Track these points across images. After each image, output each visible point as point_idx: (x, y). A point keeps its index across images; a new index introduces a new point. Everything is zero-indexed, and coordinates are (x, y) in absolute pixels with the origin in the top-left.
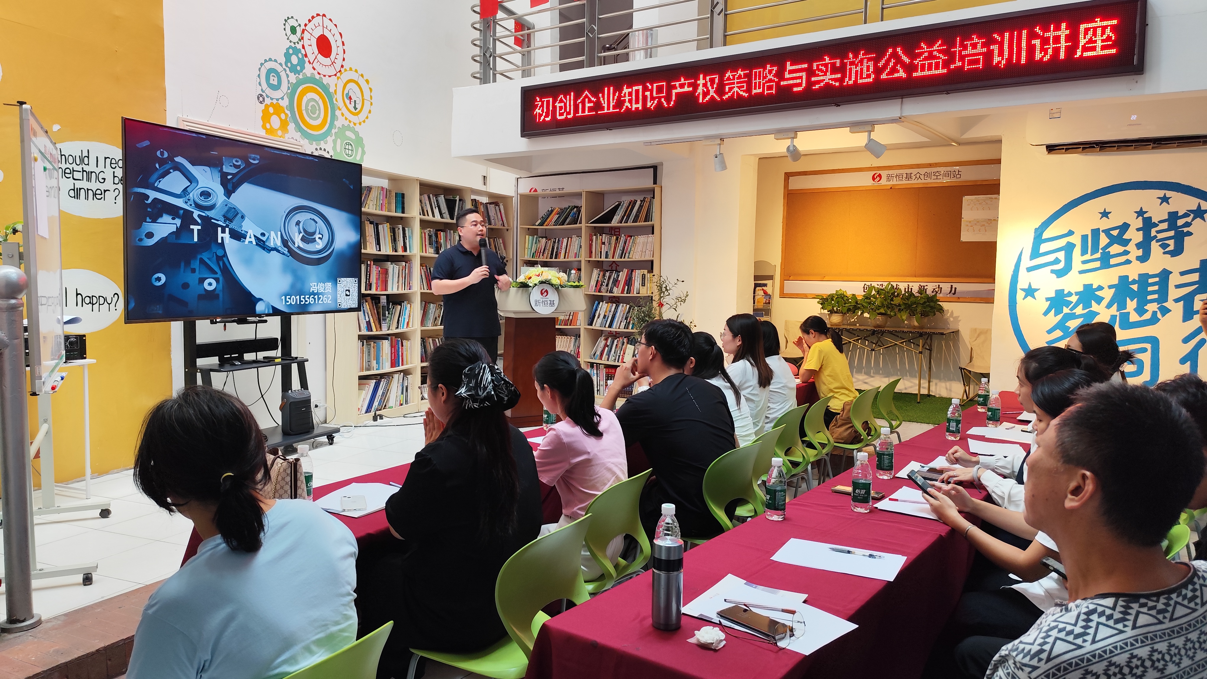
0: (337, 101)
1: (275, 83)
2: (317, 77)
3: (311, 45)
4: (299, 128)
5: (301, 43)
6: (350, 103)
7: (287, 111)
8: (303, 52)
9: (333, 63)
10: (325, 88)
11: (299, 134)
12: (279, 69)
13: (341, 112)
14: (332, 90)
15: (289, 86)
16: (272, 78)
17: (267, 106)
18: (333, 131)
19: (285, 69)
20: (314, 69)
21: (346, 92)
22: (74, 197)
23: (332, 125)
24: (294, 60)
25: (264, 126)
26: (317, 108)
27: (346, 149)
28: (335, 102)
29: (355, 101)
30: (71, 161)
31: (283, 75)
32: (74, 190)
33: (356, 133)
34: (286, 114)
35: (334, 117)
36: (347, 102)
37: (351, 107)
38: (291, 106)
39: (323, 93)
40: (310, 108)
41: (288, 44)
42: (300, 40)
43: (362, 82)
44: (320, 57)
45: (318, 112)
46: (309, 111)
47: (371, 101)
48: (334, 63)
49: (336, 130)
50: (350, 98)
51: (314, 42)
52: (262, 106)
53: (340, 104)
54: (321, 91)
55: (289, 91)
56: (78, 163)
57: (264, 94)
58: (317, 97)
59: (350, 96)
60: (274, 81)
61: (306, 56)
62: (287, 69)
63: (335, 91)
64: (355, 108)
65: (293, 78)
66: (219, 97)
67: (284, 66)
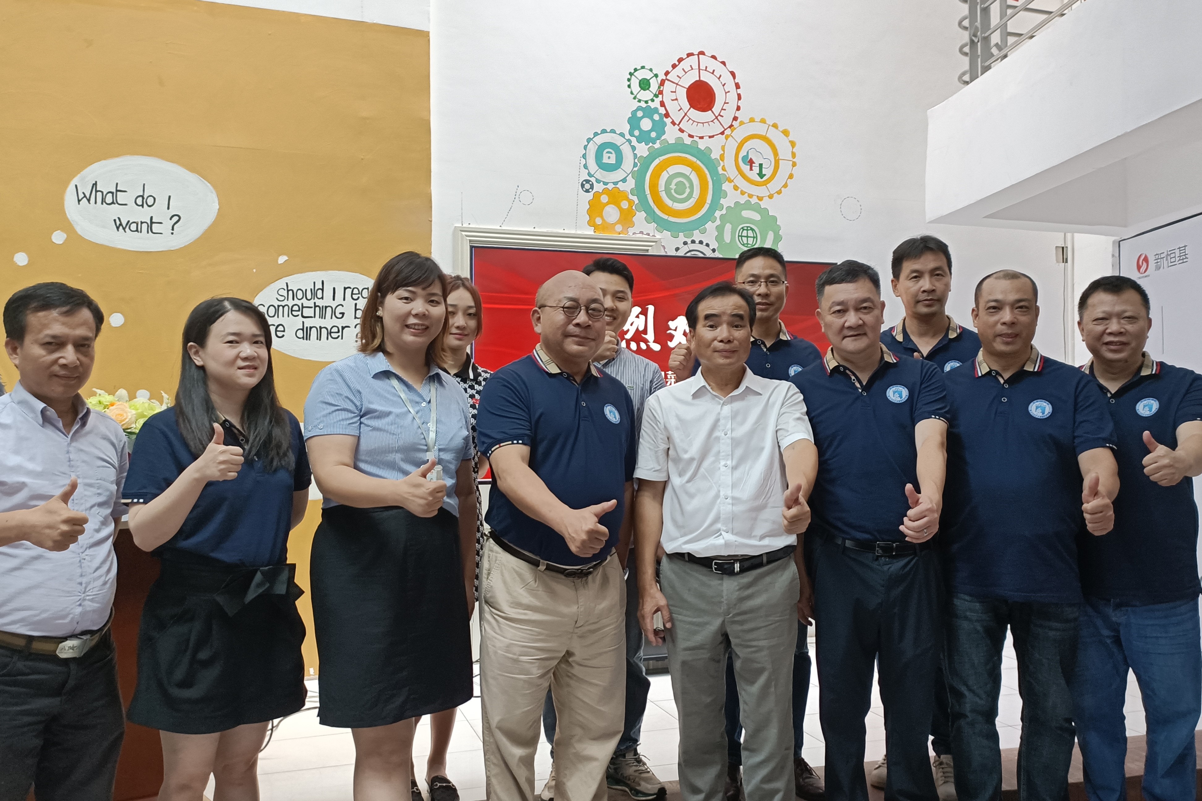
0: (724, 169)
1: (613, 161)
2: (688, 141)
3: (676, 99)
4: (652, 217)
5: (658, 100)
6: (751, 169)
7: (631, 197)
8: (662, 111)
9: (717, 118)
10: (704, 156)
11: (654, 225)
12: (618, 141)
13: (733, 184)
14: (715, 155)
15: (636, 161)
16: (605, 155)
17: (597, 195)
18: (718, 214)
19: (629, 141)
20: (681, 131)
21: (743, 153)
22: (303, 338)
23: (715, 205)
24: (646, 124)
25: (591, 223)
26: (688, 185)
27: (742, 236)
28: (721, 171)
29: (761, 165)
30: (300, 296)
31: (626, 149)
32: (303, 330)
33: (764, 212)
34: (631, 202)
35: (719, 194)
36: (746, 168)
37: (754, 175)
38: (639, 189)
39: (698, 162)
40: (673, 186)
41: (635, 105)
42: (656, 96)
43: (774, 135)
44: (694, 113)
45: (688, 191)
46: (673, 191)
47: (794, 160)
48: (719, 118)
49: (724, 212)
50: (751, 162)
51: (682, 94)
52: (590, 196)
53: (732, 172)
54: (695, 159)
55: (636, 169)
56: (309, 297)
57: (593, 180)
58: (687, 170)
59: (751, 159)
60: (609, 158)
61: (667, 115)
62: (633, 139)
63: (722, 157)
64: (761, 175)
65: (643, 150)
66: (518, 194)
67: (628, 136)
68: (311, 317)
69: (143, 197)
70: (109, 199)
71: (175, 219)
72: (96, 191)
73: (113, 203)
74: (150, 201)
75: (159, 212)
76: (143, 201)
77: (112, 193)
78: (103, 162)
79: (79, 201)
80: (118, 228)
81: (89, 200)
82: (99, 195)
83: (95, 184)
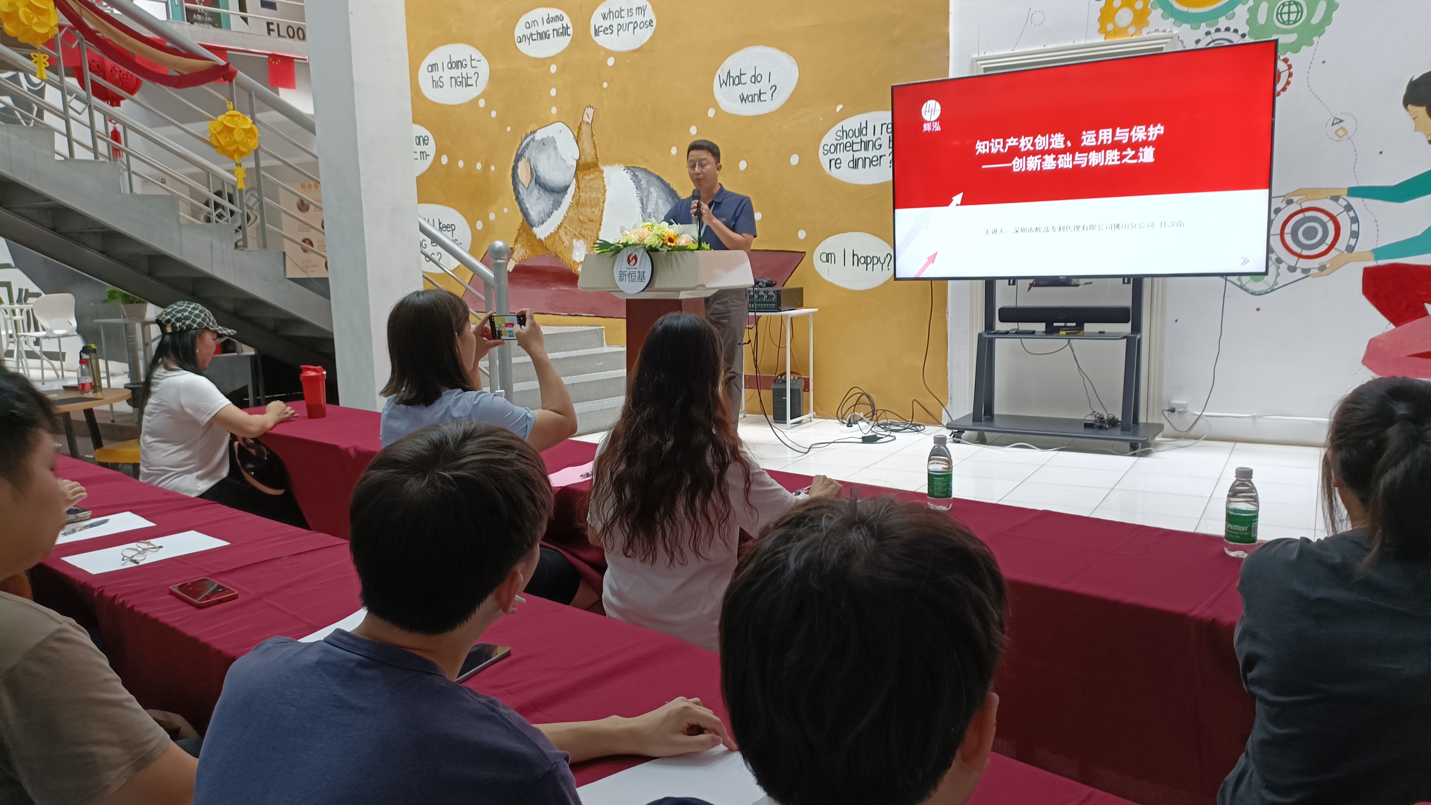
4: (1170, 12)
11: (1172, 20)
17: (1110, 1)
22: (853, 167)
25: (1103, 30)
27: (1281, 14)
30: (851, 135)
32: (853, 161)
34: (1146, 1)
52: (1102, 4)
56: (857, 135)
66: (1029, 17)
68: (858, 151)
69: (755, 76)
70: (737, 82)
71: (774, 88)
72: (730, 77)
73: (739, 84)
74: (759, 78)
75: (764, 86)
76: (756, 79)
77: (738, 76)
78: (733, 56)
79: (721, 86)
80: (742, 101)
81: (726, 84)
82: (731, 79)
83: (729, 72)
